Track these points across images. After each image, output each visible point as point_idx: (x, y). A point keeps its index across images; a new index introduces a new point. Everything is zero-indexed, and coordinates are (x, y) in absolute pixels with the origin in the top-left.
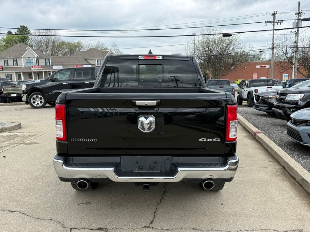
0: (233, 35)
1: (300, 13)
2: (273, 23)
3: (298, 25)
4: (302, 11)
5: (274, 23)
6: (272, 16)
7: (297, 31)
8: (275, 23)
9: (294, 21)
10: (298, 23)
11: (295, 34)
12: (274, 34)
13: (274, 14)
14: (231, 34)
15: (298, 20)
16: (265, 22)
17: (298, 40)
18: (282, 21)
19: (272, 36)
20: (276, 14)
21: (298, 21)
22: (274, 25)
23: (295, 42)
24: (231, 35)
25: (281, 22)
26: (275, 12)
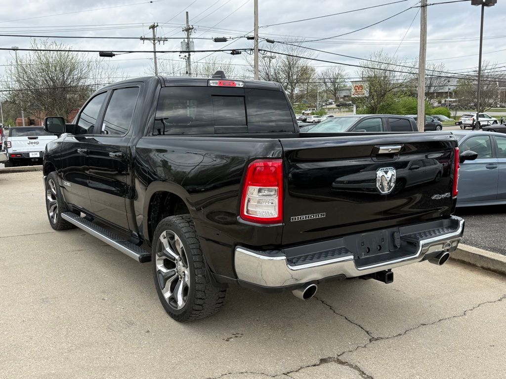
0: (117, 55)
1: (190, 29)
2: (152, 41)
3: (188, 47)
4: (192, 26)
5: (154, 41)
6: (150, 29)
7: (187, 56)
8: (156, 41)
9: (182, 40)
10: (188, 44)
11: (185, 60)
12: (155, 58)
13: (153, 27)
14: (114, 53)
15: (187, 38)
16: (141, 39)
17: (190, 69)
18: (166, 39)
19: (153, 60)
20: (156, 27)
21: (188, 41)
22: (154, 44)
23: (187, 73)
24: (114, 55)
25: (164, 41)
26: (156, 25)
